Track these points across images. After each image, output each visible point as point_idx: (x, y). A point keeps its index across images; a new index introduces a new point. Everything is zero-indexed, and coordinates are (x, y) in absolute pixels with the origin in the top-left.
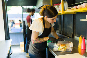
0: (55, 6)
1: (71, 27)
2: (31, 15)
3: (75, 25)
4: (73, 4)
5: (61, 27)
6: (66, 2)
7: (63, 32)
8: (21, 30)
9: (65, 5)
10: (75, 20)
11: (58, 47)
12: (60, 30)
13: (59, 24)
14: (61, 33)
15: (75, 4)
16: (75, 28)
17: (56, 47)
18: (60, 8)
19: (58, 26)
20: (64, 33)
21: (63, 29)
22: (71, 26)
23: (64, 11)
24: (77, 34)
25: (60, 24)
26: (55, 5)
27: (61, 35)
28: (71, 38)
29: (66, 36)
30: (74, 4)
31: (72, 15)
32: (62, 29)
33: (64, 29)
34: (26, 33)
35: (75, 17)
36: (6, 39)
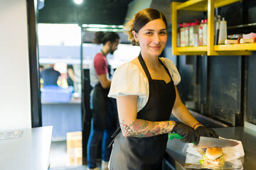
0: (187, 28)
1: (234, 94)
2: (108, 53)
3: (245, 89)
4: (241, 26)
5: (199, 92)
6: (221, 20)
7: (208, 109)
8: (71, 96)
9: (217, 29)
10: (246, 72)
11: (198, 154)
12: (196, 100)
13: (194, 83)
14: (202, 112)
15: (250, 25)
16: (245, 96)
17: (191, 155)
18: (200, 36)
19: (193, 87)
20: (210, 112)
21: (208, 100)
22: (232, 91)
23: (216, 46)
24: (250, 117)
25: (197, 83)
26: (186, 26)
27: (201, 116)
28: (233, 128)
29: (216, 122)
30: (246, 25)
31: (236, 57)
32: (205, 99)
33: (211, 98)
34: (91, 107)
35: (246, 65)
36: (34, 126)
